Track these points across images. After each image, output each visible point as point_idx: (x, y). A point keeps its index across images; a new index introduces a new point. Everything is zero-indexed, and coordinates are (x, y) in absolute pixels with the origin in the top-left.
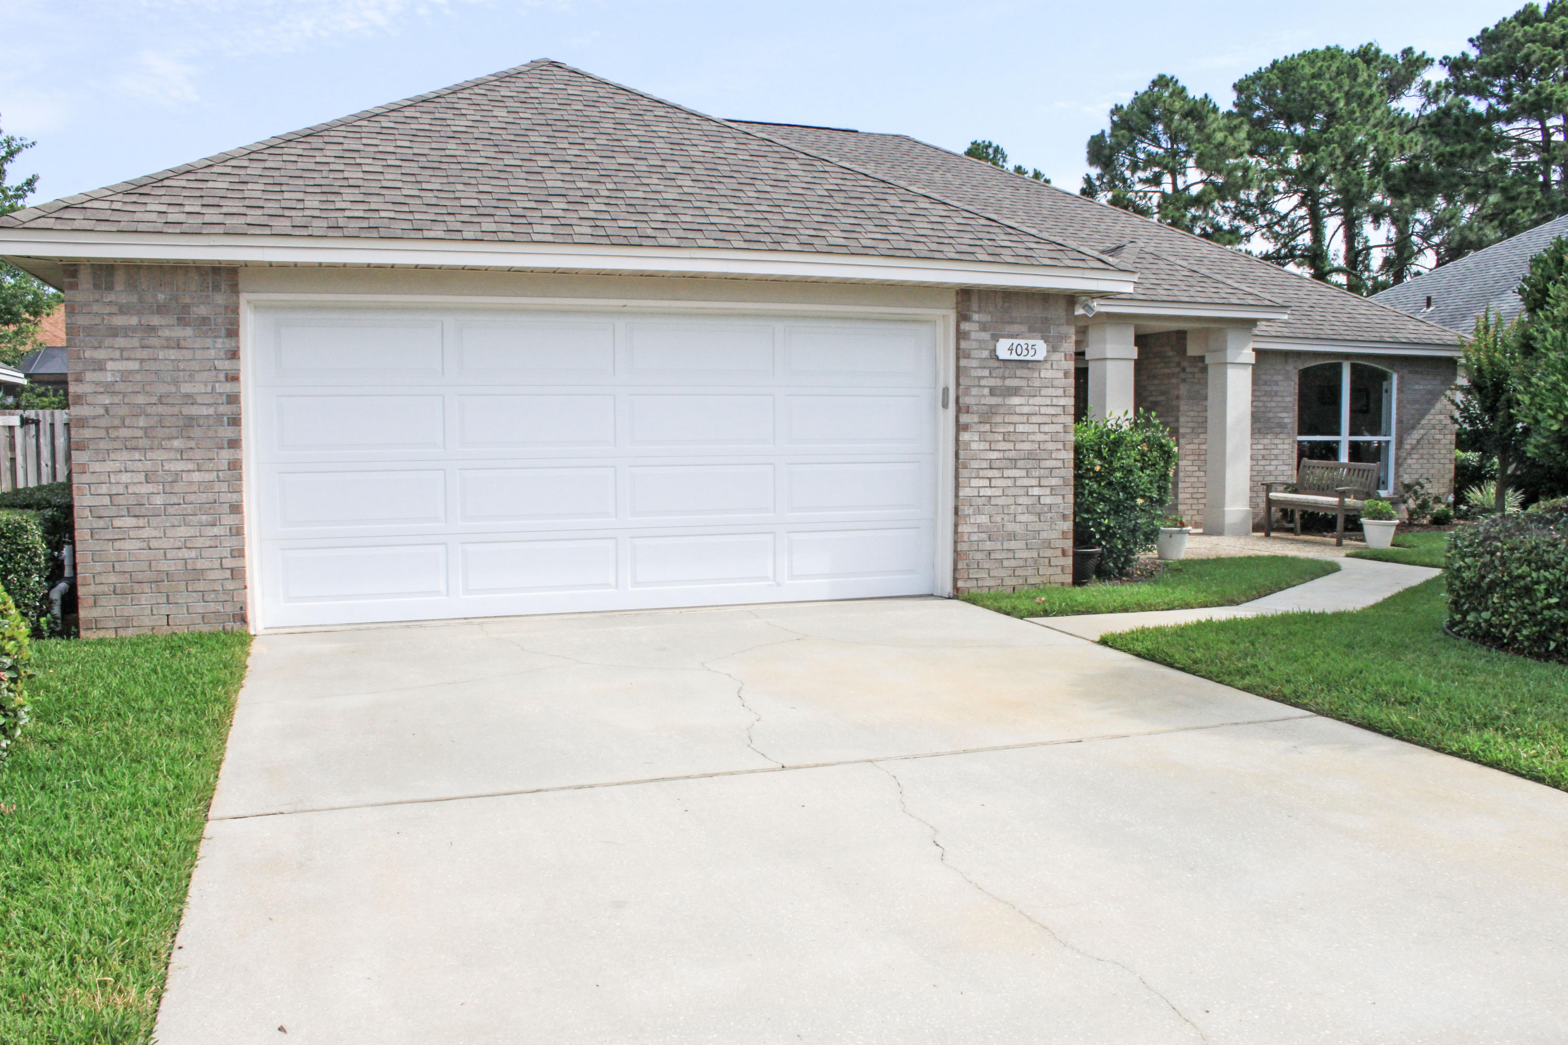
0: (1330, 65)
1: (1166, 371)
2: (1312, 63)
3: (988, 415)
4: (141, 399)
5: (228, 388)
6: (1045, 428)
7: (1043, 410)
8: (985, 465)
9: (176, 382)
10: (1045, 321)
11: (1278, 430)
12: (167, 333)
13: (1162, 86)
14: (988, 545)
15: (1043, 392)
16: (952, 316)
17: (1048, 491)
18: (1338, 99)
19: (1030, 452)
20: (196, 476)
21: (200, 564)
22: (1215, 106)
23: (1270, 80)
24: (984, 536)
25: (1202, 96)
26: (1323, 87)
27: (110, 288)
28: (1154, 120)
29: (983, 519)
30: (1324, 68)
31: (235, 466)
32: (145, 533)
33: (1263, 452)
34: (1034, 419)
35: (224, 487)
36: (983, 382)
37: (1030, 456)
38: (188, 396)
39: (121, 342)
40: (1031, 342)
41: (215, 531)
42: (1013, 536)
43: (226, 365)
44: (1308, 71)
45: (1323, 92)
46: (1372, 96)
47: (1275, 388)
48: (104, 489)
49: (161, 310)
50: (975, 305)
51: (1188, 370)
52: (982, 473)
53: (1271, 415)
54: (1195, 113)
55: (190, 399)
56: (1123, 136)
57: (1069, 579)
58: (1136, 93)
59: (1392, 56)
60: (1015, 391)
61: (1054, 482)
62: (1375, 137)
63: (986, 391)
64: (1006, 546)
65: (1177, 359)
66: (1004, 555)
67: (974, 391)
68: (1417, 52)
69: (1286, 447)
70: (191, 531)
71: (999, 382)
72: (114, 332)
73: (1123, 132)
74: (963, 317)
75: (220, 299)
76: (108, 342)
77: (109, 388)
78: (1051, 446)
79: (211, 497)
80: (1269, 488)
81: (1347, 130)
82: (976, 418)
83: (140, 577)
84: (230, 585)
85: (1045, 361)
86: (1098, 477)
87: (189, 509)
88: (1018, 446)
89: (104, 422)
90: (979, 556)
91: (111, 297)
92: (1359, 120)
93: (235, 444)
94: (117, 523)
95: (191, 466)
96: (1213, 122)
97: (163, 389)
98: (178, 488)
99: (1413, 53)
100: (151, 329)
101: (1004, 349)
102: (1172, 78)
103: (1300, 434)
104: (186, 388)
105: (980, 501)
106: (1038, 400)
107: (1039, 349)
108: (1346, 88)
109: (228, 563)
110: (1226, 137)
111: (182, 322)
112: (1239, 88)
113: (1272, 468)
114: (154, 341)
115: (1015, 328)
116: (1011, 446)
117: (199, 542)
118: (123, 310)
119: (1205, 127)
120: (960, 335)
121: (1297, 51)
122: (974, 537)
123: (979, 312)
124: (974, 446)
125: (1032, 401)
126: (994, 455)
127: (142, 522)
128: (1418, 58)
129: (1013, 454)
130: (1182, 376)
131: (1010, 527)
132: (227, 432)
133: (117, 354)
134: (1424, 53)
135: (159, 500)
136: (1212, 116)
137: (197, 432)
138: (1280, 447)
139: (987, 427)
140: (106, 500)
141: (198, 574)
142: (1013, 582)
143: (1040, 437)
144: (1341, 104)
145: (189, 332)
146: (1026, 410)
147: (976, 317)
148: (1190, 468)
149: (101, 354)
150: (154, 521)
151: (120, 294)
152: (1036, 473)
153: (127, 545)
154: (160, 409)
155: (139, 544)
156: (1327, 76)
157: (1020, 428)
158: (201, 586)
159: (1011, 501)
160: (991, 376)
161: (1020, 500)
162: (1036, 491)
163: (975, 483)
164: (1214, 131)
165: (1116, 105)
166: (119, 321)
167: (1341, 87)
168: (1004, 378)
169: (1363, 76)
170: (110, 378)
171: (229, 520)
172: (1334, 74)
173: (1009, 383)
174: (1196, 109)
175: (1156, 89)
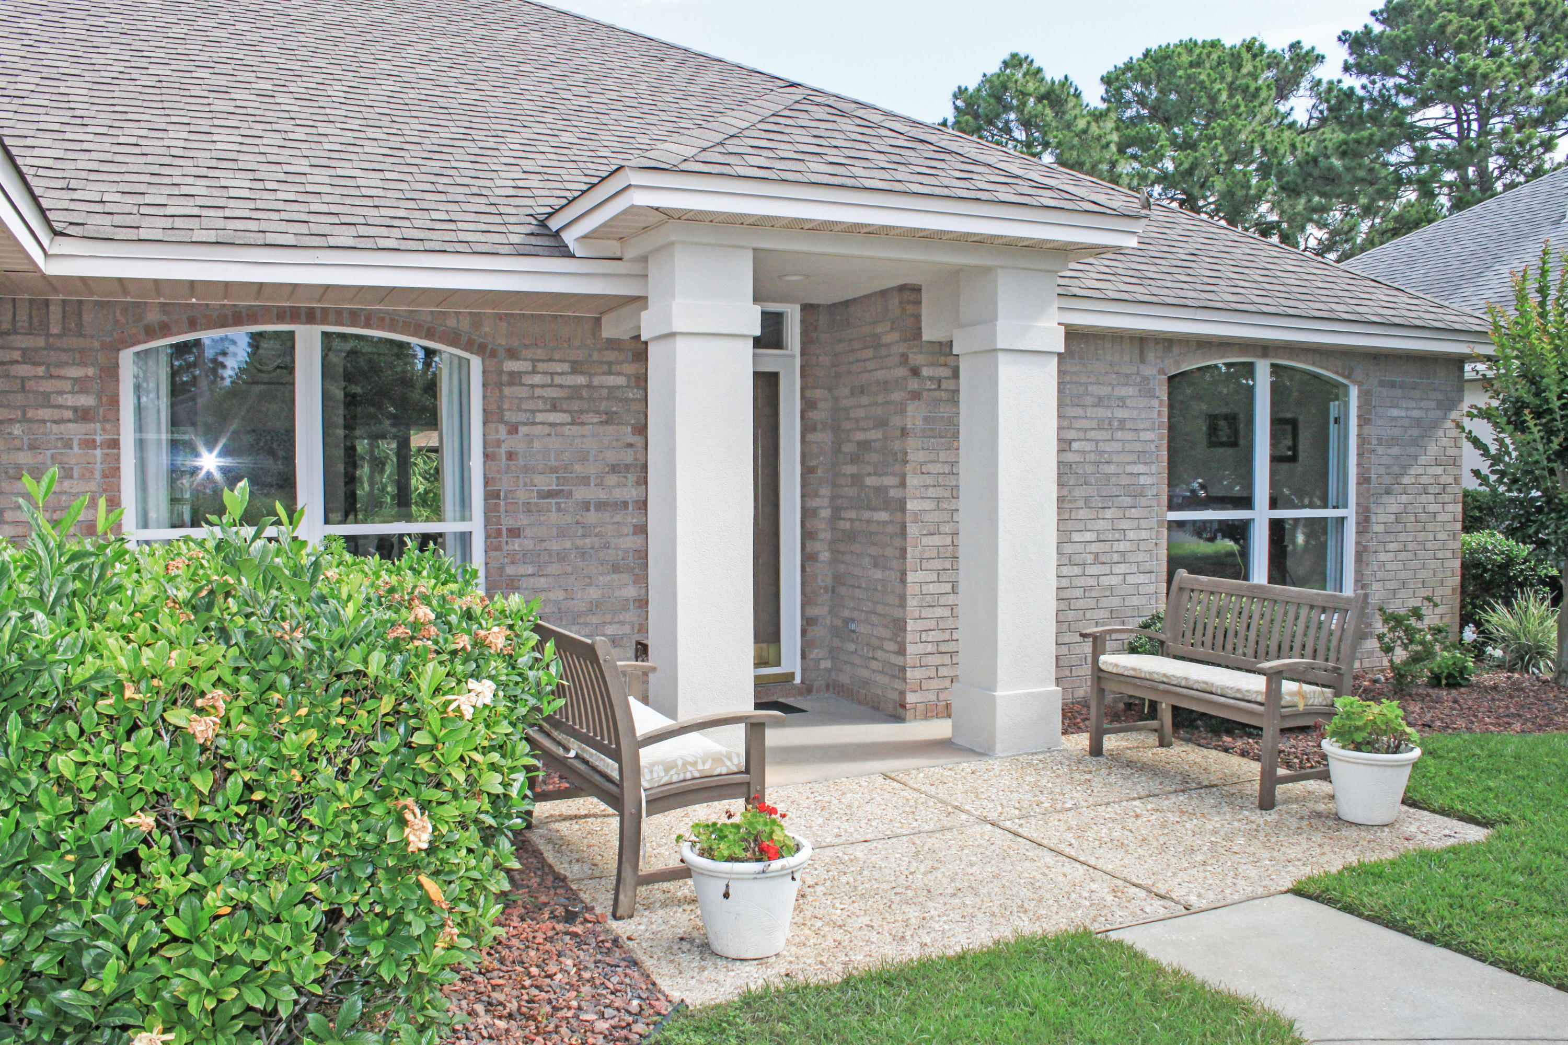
0: (1210, 53)
1: (881, 375)
2: (1190, 51)
11: (1128, 501)
13: (1014, 67)
18: (1219, 90)
22: (1076, 90)
23: (1142, 69)
25: (1063, 79)
26: (1203, 77)
28: (1007, 108)
30: (1204, 56)
33: (1095, 548)
44: (1185, 59)
45: (1203, 82)
46: (1258, 89)
47: (1120, 413)
51: (925, 372)
53: (1111, 469)
54: (1053, 97)
56: (967, 122)
58: (985, 75)
59: (1279, 51)
62: (1263, 135)
65: (901, 348)
68: (1306, 47)
69: (1144, 534)
73: (966, 117)
80: (1098, 643)
81: (1231, 125)
92: (1244, 116)
96: (1074, 107)
99: (1301, 48)
102: (1027, 58)
103: (1171, 507)
108: (1229, 79)
110: (1089, 123)
112: (1107, 80)
113: (1114, 580)
119: (1064, 113)
121: (1174, 41)
128: (1307, 53)
130: (913, 384)
134: (1313, 48)
136: (1072, 102)
138: (1131, 535)
144: (1224, 96)
148: (932, 588)
156: (1207, 65)
164: (1076, 117)
165: (959, 88)
167: (1223, 78)
169: (1247, 68)
172: (1214, 63)
174: (1054, 91)
175: (1008, 71)
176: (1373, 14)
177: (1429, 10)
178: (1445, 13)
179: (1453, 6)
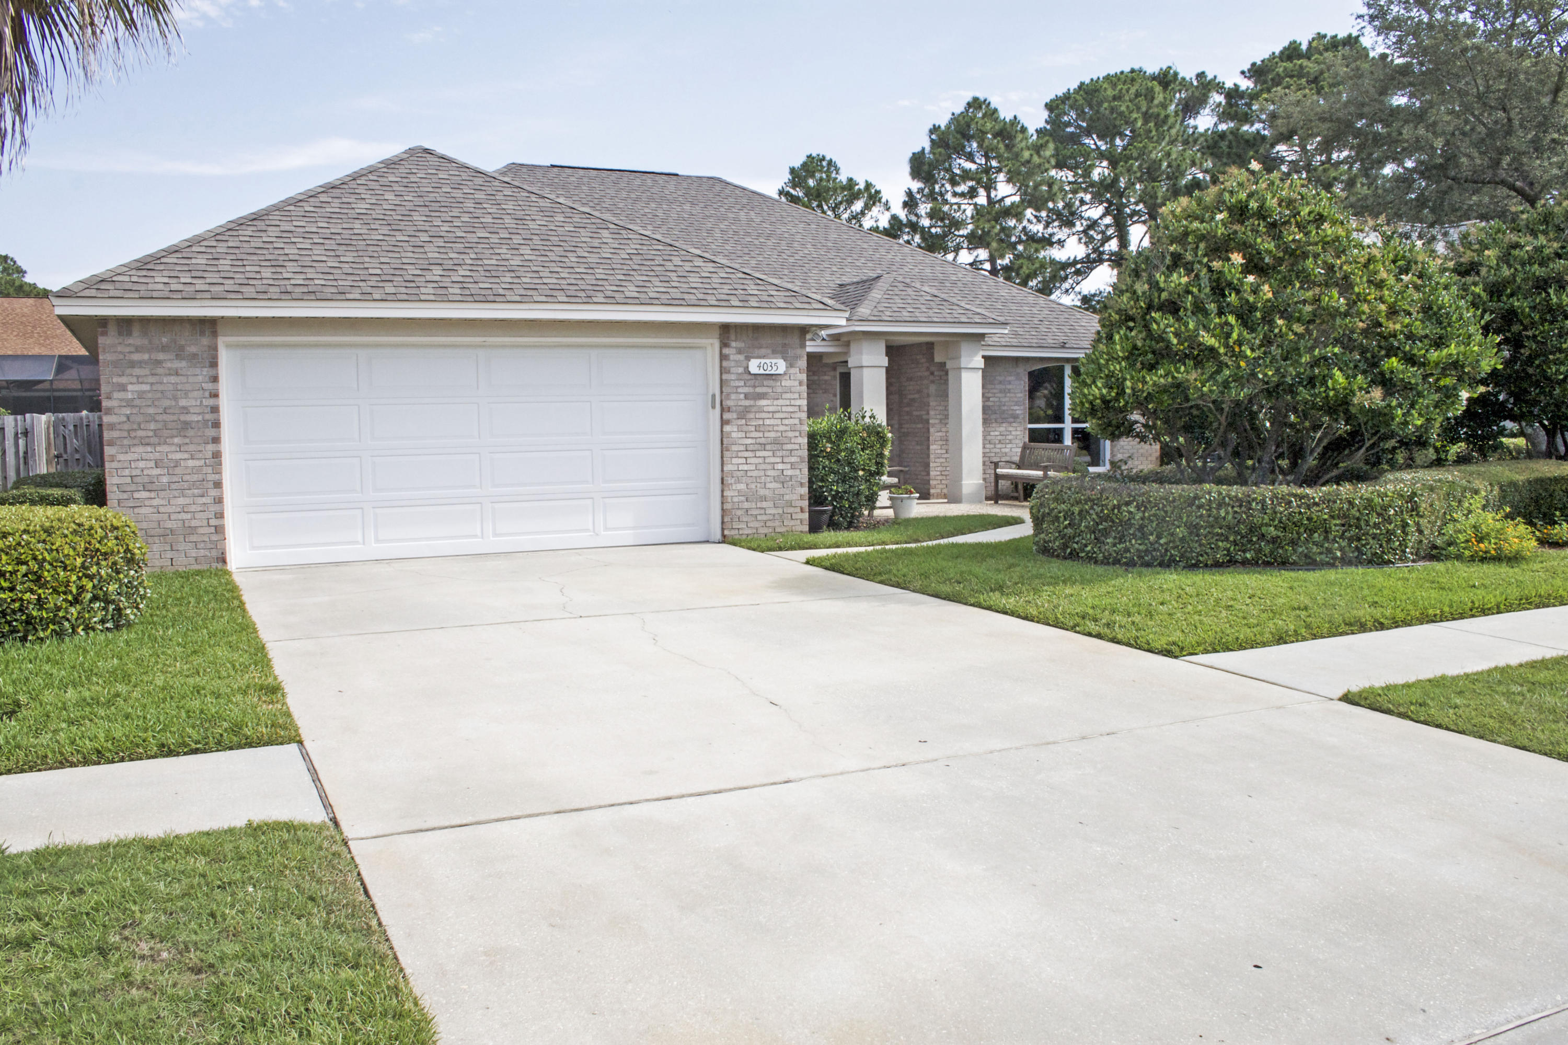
0: (1129, 88)
1: (919, 374)
2: (1114, 86)
3: (743, 414)
4: (151, 411)
5: (211, 402)
6: (786, 422)
7: (784, 409)
8: (742, 448)
9: (175, 398)
10: (784, 345)
11: (1012, 420)
12: (169, 365)
13: (976, 109)
14: (746, 505)
15: (784, 396)
16: (717, 343)
17: (789, 466)
18: (1136, 119)
19: (775, 438)
20: (191, 463)
21: (194, 523)
22: (1023, 127)
23: (1076, 101)
24: (743, 498)
25: (1012, 118)
26: (1123, 108)
27: (129, 334)
28: (969, 138)
29: (742, 486)
30: (1124, 91)
31: (217, 455)
32: (155, 502)
33: (999, 438)
34: (777, 415)
35: (210, 470)
36: (740, 390)
37: (775, 442)
38: (184, 408)
39: (137, 371)
40: (774, 361)
41: (204, 500)
42: (764, 499)
43: (210, 386)
44: (1110, 93)
45: (1123, 112)
46: (1167, 117)
47: (1009, 387)
48: (127, 472)
49: (164, 349)
50: (733, 336)
52: (740, 454)
53: (1005, 408)
54: (1005, 134)
55: (185, 410)
56: (940, 154)
57: (806, 528)
58: (953, 114)
59: (1188, 79)
60: (762, 396)
61: (793, 460)
62: (1168, 154)
63: (742, 396)
64: (759, 505)
66: (757, 512)
67: (733, 397)
68: (1210, 76)
69: (1018, 433)
70: (188, 501)
71: (751, 390)
72: (132, 364)
73: (939, 150)
74: (724, 344)
75: (205, 341)
76: (129, 371)
77: (129, 403)
78: (791, 434)
79: (200, 477)
80: (996, 465)
81: (1144, 147)
82: (735, 416)
83: (152, 532)
84: (215, 538)
85: (785, 374)
86: (829, 456)
87: (186, 485)
88: (767, 434)
89: (126, 427)
90: (739, 513)
91: (131, 341)
92: (1155, 138)
93: (216, 440)
94: (136, 495)
95: (186, 456)
96: (1021, 141)
97: (167, 403)
98: (178, 471)
99: (1206, 77)
100: (159, 363)
101: (754, 366)
102: (985, 100)
103: (1030, 422)
104: (183, 403)
105: (739, 474)
106: (780, 402)
107: (780, 366)
108: (1144, 109)
109: (213, 522)
110: (1031, 155)
111: (179, 357)
112: (1050, 107)
113: (1007, 450)
114: (160, 371)
115: (763, 351)
116: (761, 435)
117: (193, 508)
118: (138, 350)
119: (1014, 146)
120: (723, 357)
121: (1102, 75)
122: (735, 499)
123: (736, 341)
124: (734, 435)
125: (776, 402)
126: (749, 441)
127: (153, 495)
128: (1210, 82)
129: (763, 441)
130: (931, 378)
131: (762, 492)
132: (211, 432)
133: (134, 380)
134: (1215, 77)
135: (165, 479)
136: (1020, 136)
137: (191, 433)
138: (1013, 433)
139: (743, 421)
140: (129, 480)
141: (193, 530)
142: (765, 531)
143: (782, 428)
144: (1139, 124)
145: (184, 364)
146: (771, 409)
147: (733, 344)
148: (939, 451)
149: (124, 380)
150: (162, 494)
151: (136, 339)
152: (779, 453)
153: (143, 511)
154: (165, 417)
155: (151, 510)
156: (1127, 98)
157: (767, 422)
158: (194, 538)
159: (762, 473)
160: (745, 385)
161: (769, 473)
162: (780, 466)
163: (735, 461)
164: (1022, 149)
165: (934, 126)
166: (136, 357)
167: (1139, 108)
168: (755, 387)
169: (1159, 98)
170: (130, 396)
171: (213, 493)
172: (1132, 96)
173: (759, 390)
174: (1006, 129)
175: (971, 110)
176: (1243, 73)
177: (1278, 74)
178: (1287, 79)
179: (1295, 73)
